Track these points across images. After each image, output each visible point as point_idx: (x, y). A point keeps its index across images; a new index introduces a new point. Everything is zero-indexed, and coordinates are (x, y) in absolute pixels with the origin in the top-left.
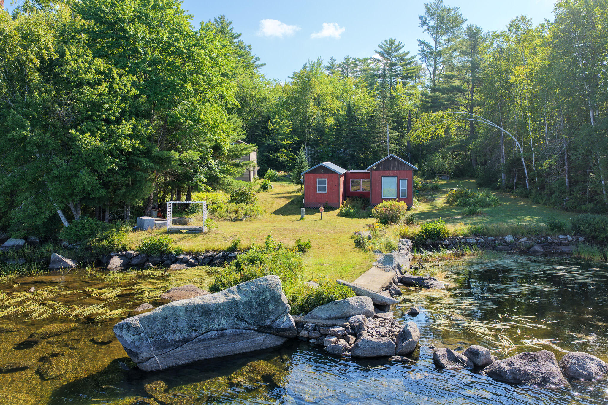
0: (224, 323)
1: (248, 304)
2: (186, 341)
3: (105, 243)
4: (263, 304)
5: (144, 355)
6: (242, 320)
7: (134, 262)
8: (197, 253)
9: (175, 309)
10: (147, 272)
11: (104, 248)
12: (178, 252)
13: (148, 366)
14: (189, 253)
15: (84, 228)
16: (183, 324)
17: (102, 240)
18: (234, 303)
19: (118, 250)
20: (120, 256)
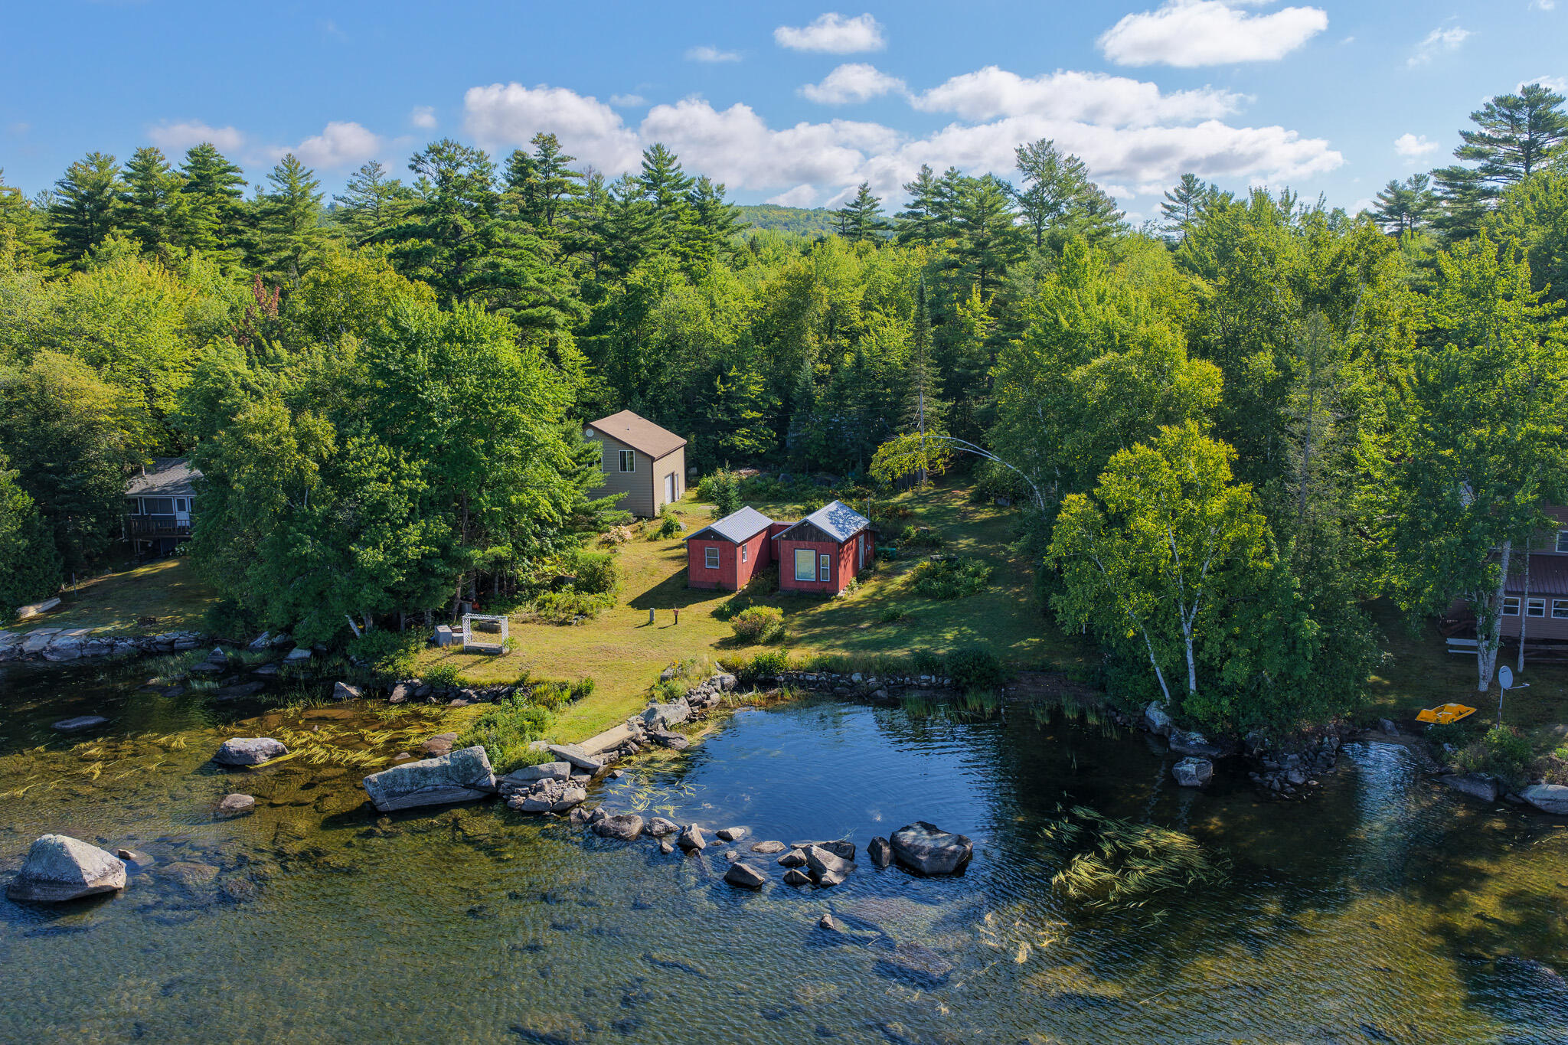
0: (438, 781)
1: (455, 768)
2: (408, 793)
3: (390, 669)
4: (467, 768)
5: (379, 801)
6: (451, 779)
7: (418, 693)
8: (482, 687)
9: (402, 770)
10: (425, 710)
11: (388, 675)
12: (464, 684)
13: (381, 808)
14: (474, 687)
15: (371, 644)
16: (407, 781)
17: (387, 665)
18: (444, 767)
19: (404, 678)
20: (406, 685)
